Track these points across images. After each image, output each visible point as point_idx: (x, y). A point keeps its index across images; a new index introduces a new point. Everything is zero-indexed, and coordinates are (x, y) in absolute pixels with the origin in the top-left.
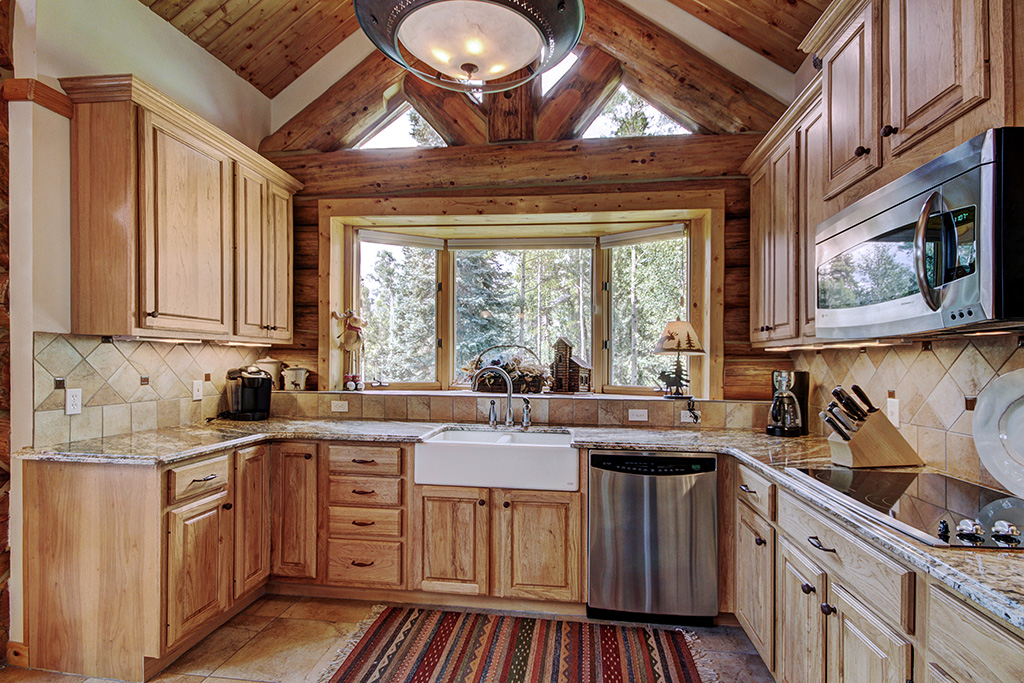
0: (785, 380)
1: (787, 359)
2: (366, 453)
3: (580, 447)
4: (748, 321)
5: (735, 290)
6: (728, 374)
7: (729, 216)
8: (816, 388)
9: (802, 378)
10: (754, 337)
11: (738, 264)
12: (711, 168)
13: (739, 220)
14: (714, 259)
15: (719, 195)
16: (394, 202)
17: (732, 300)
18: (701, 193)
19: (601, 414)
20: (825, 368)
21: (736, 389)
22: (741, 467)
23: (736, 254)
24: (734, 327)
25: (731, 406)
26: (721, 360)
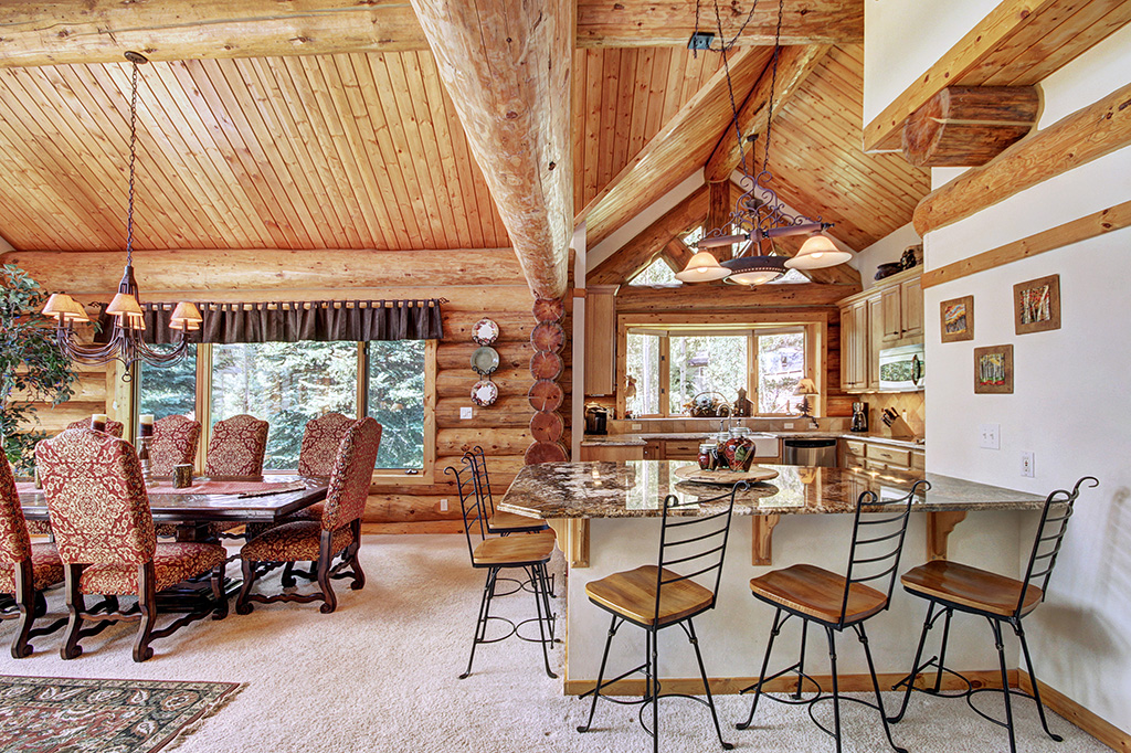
0: (859, 407)
1: (857, 397)
2: (684, 445)
3: (780, 438)
4: (839, 378)
5: (833, 362)
6: (829, 405)
7: (829, 325)
8: (872, 410)
9: (866, 405)
10: (842, 386)
11: (834, 350)
12: (821, 302)
13: (834, 327)
14: (823, 347)
15: (824, 315)
16: (661, 316)
17: (831, 368)
18: (816, 314)
19: (771, 426)
20: (876, 401)
21: (833, 412)
22: (849, 442)
23: (832, 344)
24: (831, 381)
25: (832, 420)
26: (826, 398)
